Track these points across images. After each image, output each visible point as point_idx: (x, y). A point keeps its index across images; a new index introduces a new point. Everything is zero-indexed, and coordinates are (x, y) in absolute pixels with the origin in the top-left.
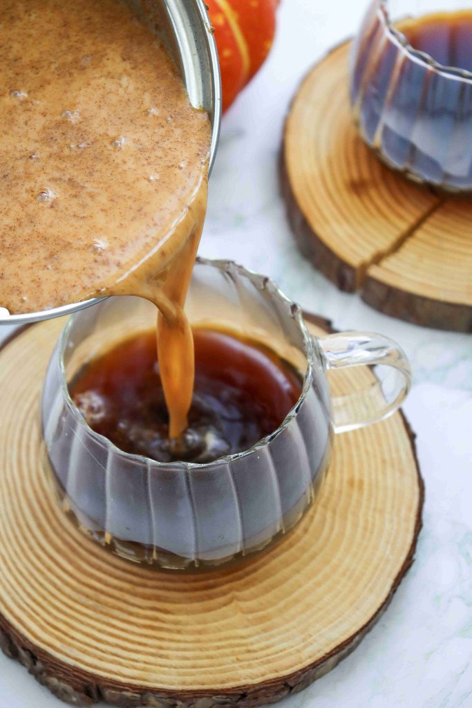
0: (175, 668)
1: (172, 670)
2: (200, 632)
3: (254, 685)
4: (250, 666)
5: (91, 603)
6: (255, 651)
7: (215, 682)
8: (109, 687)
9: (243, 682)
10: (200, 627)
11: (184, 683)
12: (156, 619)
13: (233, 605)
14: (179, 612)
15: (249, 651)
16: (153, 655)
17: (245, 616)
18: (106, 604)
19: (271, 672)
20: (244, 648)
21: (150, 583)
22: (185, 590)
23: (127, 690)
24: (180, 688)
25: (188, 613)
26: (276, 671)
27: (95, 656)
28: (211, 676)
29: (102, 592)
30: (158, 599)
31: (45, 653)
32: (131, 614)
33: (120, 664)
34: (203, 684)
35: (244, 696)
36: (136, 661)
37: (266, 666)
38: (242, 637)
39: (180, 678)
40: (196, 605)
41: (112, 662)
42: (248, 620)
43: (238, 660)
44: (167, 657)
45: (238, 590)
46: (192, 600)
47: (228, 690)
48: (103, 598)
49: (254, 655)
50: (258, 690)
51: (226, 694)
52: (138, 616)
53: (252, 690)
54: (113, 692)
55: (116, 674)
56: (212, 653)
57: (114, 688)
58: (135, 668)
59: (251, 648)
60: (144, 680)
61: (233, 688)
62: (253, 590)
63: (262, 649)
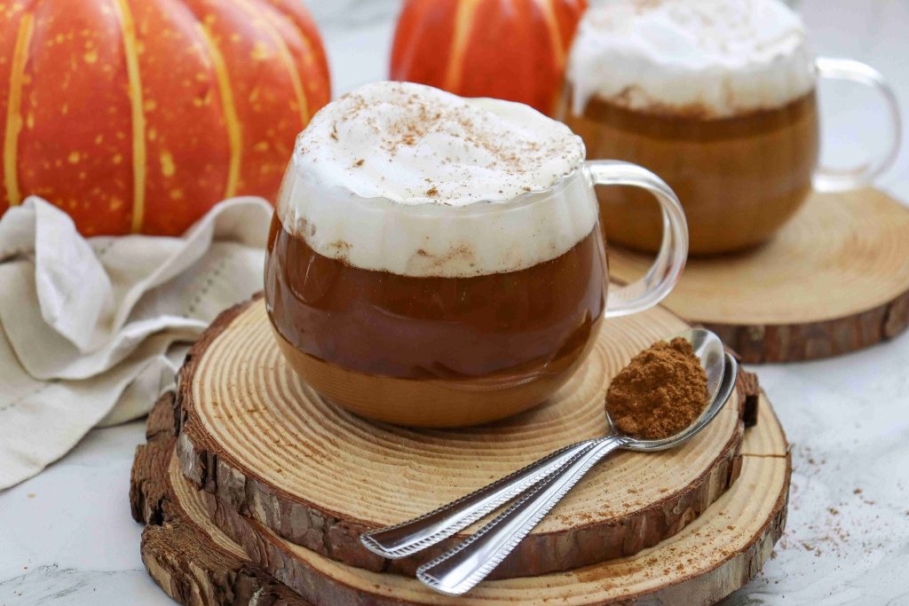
0: (297, 476)
1: (293, 477)
2: (349, 468)
3: (356, 519)
4: (367, 507)
5: (275, 410)
6: (385, 501)
7: (324, 501)
8: (224, 460)
9: (349, 513)
10: (353, 465)
11: (293, 488)
12: (320, 444)
13: (403, 467)
14: (346, 449)
15: (380, 499)
16: (288, 461)
17: (404, 479)
18: (287, 416)
19: (383, 519)
20: (377, 495)
21: (342, 422)
22: (369, 441)
23: (238, 469)
24: (286, 489)
25: (353, 452)
26: (389, 521)
27: (237, 439)
28: (323, 496)
29: (293, 409)
30: (337, 434)
31: (198, 419)
32: (301, 431)
33: (253, 453)
34: (310, 497)
35: (337, 521)
36: (269, 457)
37: (382, 514)
38: (384, 488)
39: (293, 484)
40: (367, 453)
41: (247, 448)
42: (404, 482)
43: (362, 499)
44: (299, 468)
45: (419, 462)
46: (367, 448)
47: (328, 510)
48: (289, 412)
49: (381, 503)
50: (355, 523)
51: (322, 512)
52: (305, 434)
53: (350, 521)
54: (225, 465)
55: (241, 455)
56: (343, 484)
57: (228, 463)
58: (262, 460)
59: (383, 497)
60: (261, 470)
61: (334, 512)
62: (433, 468)
63: (392, 503)
